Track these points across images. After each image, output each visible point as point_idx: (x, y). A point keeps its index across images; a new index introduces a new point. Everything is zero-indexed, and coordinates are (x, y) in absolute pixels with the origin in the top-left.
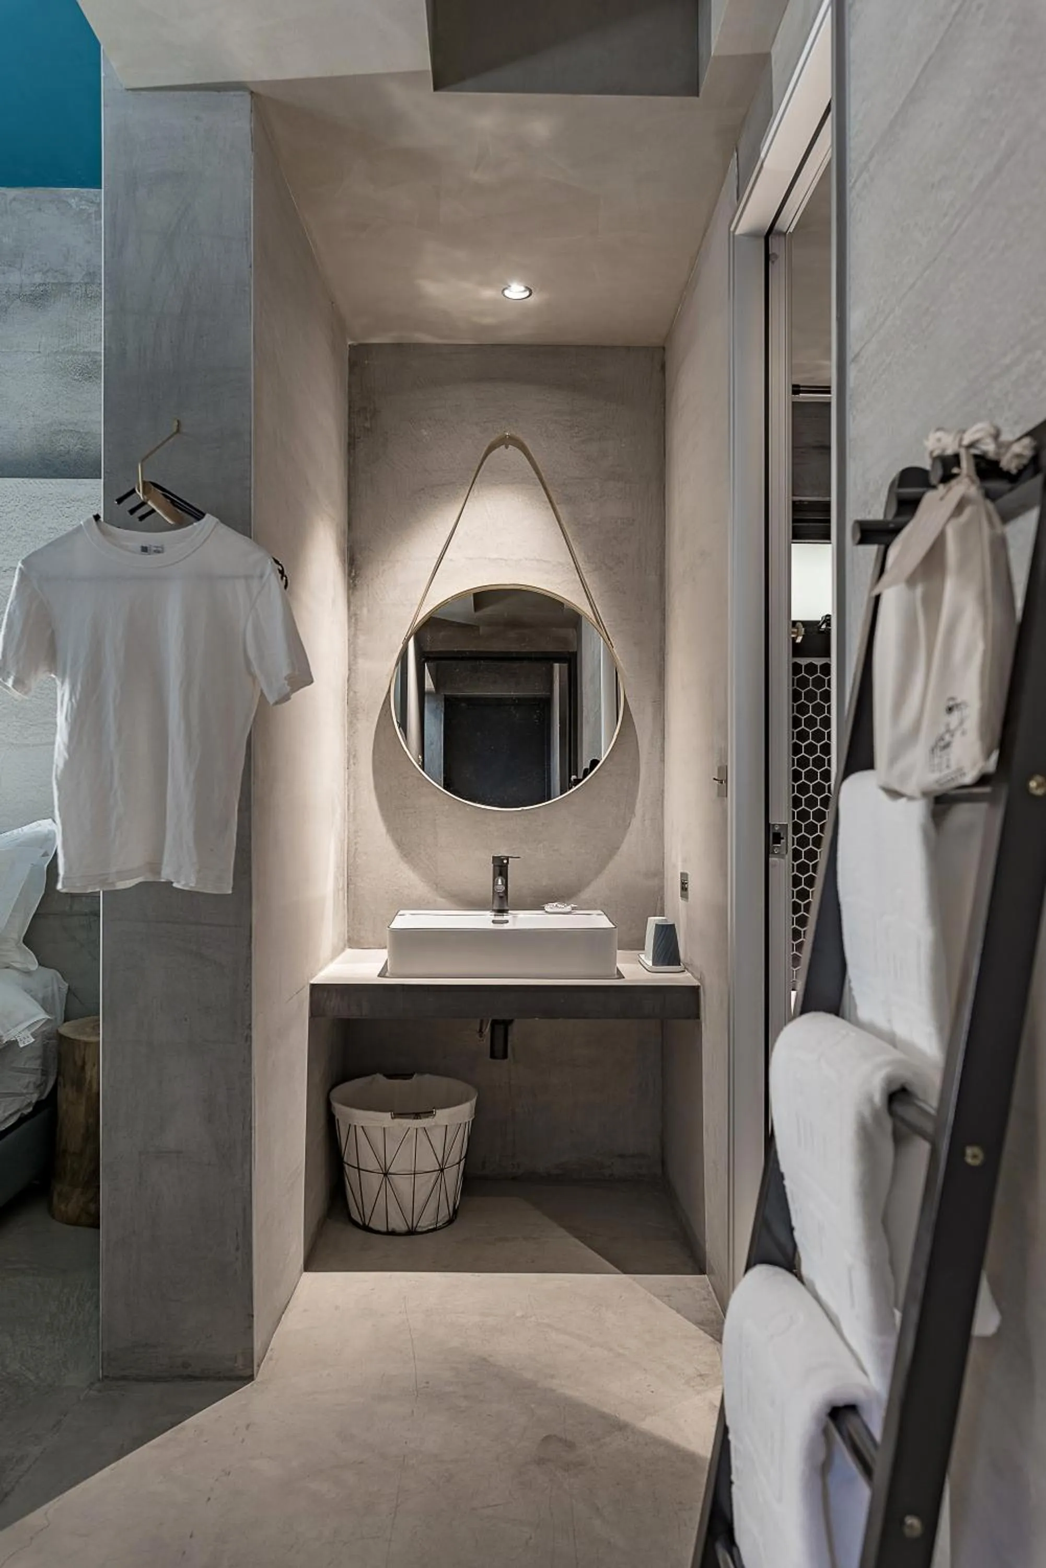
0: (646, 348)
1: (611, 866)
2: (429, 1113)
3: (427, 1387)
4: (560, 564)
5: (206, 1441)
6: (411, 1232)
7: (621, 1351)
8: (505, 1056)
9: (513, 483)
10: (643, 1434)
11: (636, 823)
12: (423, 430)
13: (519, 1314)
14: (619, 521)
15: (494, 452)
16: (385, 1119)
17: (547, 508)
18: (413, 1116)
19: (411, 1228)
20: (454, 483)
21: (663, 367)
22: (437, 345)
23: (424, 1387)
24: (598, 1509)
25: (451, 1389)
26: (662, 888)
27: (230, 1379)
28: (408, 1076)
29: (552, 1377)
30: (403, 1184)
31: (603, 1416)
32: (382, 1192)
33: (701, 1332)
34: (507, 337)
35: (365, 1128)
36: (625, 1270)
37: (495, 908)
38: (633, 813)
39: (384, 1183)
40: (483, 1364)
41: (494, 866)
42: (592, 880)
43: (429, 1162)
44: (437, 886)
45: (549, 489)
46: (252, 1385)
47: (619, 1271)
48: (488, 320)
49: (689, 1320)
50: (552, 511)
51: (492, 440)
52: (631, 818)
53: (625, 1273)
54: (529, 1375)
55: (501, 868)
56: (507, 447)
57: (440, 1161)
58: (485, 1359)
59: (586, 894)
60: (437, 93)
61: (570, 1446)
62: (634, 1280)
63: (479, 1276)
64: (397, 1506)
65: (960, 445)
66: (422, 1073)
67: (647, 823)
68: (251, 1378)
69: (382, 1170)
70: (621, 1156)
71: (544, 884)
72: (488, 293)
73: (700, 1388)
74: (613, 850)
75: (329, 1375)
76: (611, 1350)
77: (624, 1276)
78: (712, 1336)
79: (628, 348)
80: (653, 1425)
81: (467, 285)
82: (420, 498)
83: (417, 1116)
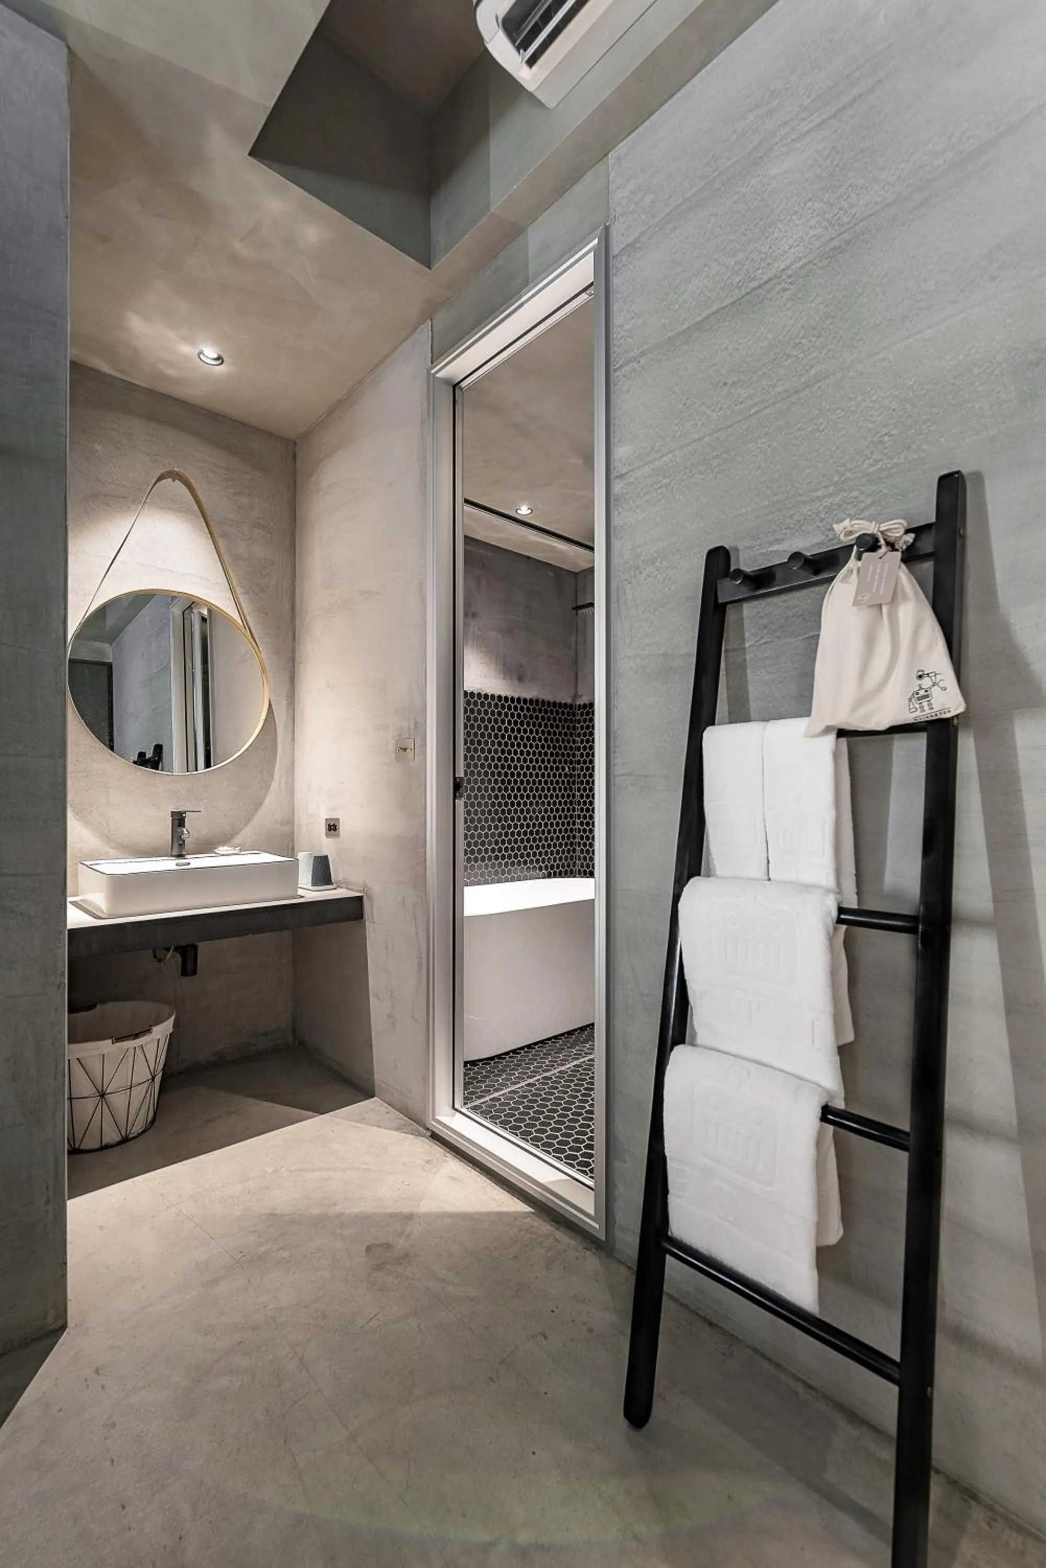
0: (281, 439)
1: (258, 818)
2: (148, 1031)
3: (244, 1256)
4: (217, 583)
5: (60, 1410)
6: (125, 1140)
7: (365, 1166)
8: (194, 972)
9: (179, 511)
10: (427, 1215)
11: (274, 785)
12: (96, 445)
13: (270, 1170)
14: (263, 560)
15: (162, 481)
16: (106, 1046)
17: (207, 538)
18: (133, 1037)
19: (124, 1136)
20: (124, 497)
21: (294, 456)
22: (111, 376)
23: (241, 1257)
24: (443, 1279)
25: (263, 1249)
26: (293, 833)
27: (39, 1339)
28: (92, 1007)
29: (334, 1204)
30: (118, 1101)
31: (392, 1216)
32: (98, 1112)
33: (403, 1134)
34: (178, 391)
35: (81, 1060)
36: (321, 1110)
37: (174, 853)
38: (272, 778)
39: (100, 1103)
40: (273, 1217)
41: (173, 820)
42: (242, 828)
43: (143, 1074)
44: (108, 839)
45: (211, 523)
46: (68, 1333)
47: (315, 1114)
48: (171, 372)
49: (390, 1129)
50: (211, 541)
51: (162, 471)
52: (271, 782)
53: (322, 1114)
54: (316, 1211)
55: (179, 820)
56: (174, 481)
57: (152, 1069)
58: (271, 1214)
59: (237, 840)
60: (251, 158)
61: (388, 1246)
62: (331, 1116)
63: (213, 1154)
64: (301, 1360)
65: (878, 531)
66: (104, 1002)
67: (283, 785)
68: (64, 1327)
69: (99, 1093)
70: (265, 1034)
71: (204, 833)
72: (186, 349)
73: (434, 1169)
74: (258, 805)
75: (143, 1287)
76: (357, 1169)
77: (322, 1116)
78: (412, 1134)
79: (270, 434)
80: (427, 1206)
81: (171, 334)
82: (93, 502)
83: (136, 1036)
